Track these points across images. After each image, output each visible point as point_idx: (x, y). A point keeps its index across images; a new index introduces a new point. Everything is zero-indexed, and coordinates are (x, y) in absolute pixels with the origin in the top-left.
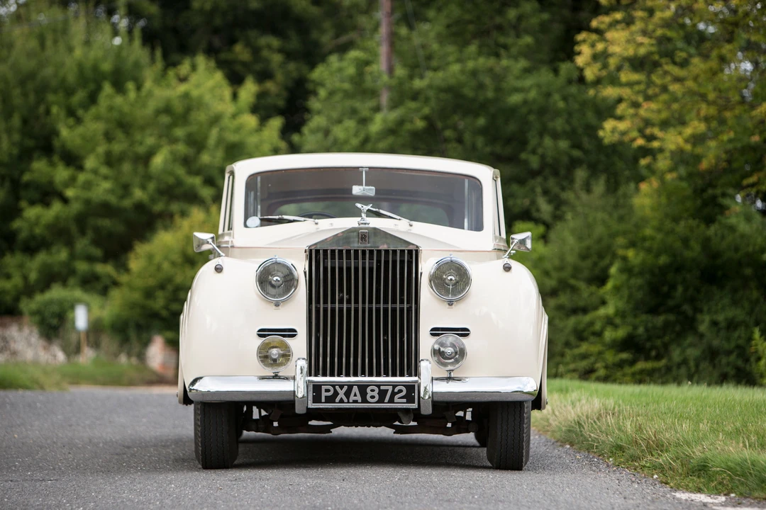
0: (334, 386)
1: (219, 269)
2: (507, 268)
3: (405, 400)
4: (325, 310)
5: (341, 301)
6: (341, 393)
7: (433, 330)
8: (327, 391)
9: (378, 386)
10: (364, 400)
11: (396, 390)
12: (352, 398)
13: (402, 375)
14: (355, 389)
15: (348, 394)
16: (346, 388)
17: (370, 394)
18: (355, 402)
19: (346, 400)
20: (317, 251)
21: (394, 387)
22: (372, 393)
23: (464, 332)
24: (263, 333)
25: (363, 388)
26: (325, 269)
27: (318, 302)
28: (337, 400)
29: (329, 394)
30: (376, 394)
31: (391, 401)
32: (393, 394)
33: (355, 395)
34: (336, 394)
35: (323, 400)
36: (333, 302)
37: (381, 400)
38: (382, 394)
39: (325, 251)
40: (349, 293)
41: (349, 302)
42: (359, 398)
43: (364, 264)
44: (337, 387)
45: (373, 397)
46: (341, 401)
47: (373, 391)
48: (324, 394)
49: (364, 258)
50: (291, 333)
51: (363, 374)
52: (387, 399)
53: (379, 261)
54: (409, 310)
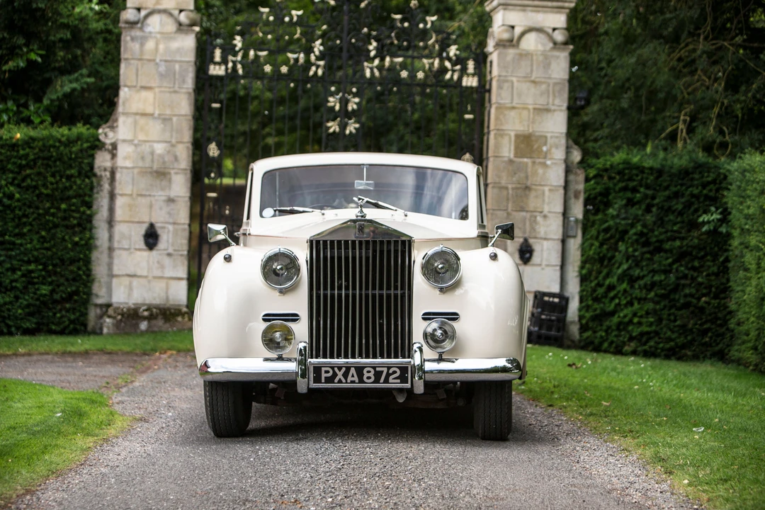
0: (333, 368)
1: (228, 259)
2: (494, 257)
3: (399, 381)
4: (325, 296)
5: (340, 288)
6: (340, 375)
7: (424, 314)
8: (327, 372)
9: (374, 368)
10: (361, 381)
11: (391, 371)
12: (350, 379)
13: (396, 357)
14: (353, 371)
15: (346, 375)
16: (344, 369)
17: (366, 375)
18: (353, 382)
19: (344, 381)
20: (318, 242)
21: (389, 368)
22: (369, 374)
23: (454, 316)
24: (267, 318)
25: (360, 370)
26: (325, 258)
27: (318, 288)
28: (336, 380)
29: (330, 375)
30: (371, 375)
31: (386, 381)
32: (388, 375)
33: (353, 376)
34: (335, 375)
35: (323, 381)
36: (333, 288)
37: (377, 381)
38: (378, 375)
39: (325, 242)
40: (347, 280)
41: (347, 288)
42: (356, 379)
43: (360, 253)
44: (336, 369)
45: (369, 378)
46: (340, 381)
47: (369, 372)
48: (324, 375)
49: (360, 249)
50: (294, 318)
51: (360, 356)
52: (382, 380)
53: (375, 251)
54: (403, 296)
